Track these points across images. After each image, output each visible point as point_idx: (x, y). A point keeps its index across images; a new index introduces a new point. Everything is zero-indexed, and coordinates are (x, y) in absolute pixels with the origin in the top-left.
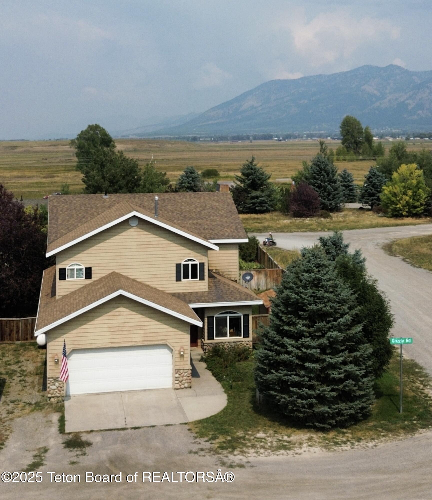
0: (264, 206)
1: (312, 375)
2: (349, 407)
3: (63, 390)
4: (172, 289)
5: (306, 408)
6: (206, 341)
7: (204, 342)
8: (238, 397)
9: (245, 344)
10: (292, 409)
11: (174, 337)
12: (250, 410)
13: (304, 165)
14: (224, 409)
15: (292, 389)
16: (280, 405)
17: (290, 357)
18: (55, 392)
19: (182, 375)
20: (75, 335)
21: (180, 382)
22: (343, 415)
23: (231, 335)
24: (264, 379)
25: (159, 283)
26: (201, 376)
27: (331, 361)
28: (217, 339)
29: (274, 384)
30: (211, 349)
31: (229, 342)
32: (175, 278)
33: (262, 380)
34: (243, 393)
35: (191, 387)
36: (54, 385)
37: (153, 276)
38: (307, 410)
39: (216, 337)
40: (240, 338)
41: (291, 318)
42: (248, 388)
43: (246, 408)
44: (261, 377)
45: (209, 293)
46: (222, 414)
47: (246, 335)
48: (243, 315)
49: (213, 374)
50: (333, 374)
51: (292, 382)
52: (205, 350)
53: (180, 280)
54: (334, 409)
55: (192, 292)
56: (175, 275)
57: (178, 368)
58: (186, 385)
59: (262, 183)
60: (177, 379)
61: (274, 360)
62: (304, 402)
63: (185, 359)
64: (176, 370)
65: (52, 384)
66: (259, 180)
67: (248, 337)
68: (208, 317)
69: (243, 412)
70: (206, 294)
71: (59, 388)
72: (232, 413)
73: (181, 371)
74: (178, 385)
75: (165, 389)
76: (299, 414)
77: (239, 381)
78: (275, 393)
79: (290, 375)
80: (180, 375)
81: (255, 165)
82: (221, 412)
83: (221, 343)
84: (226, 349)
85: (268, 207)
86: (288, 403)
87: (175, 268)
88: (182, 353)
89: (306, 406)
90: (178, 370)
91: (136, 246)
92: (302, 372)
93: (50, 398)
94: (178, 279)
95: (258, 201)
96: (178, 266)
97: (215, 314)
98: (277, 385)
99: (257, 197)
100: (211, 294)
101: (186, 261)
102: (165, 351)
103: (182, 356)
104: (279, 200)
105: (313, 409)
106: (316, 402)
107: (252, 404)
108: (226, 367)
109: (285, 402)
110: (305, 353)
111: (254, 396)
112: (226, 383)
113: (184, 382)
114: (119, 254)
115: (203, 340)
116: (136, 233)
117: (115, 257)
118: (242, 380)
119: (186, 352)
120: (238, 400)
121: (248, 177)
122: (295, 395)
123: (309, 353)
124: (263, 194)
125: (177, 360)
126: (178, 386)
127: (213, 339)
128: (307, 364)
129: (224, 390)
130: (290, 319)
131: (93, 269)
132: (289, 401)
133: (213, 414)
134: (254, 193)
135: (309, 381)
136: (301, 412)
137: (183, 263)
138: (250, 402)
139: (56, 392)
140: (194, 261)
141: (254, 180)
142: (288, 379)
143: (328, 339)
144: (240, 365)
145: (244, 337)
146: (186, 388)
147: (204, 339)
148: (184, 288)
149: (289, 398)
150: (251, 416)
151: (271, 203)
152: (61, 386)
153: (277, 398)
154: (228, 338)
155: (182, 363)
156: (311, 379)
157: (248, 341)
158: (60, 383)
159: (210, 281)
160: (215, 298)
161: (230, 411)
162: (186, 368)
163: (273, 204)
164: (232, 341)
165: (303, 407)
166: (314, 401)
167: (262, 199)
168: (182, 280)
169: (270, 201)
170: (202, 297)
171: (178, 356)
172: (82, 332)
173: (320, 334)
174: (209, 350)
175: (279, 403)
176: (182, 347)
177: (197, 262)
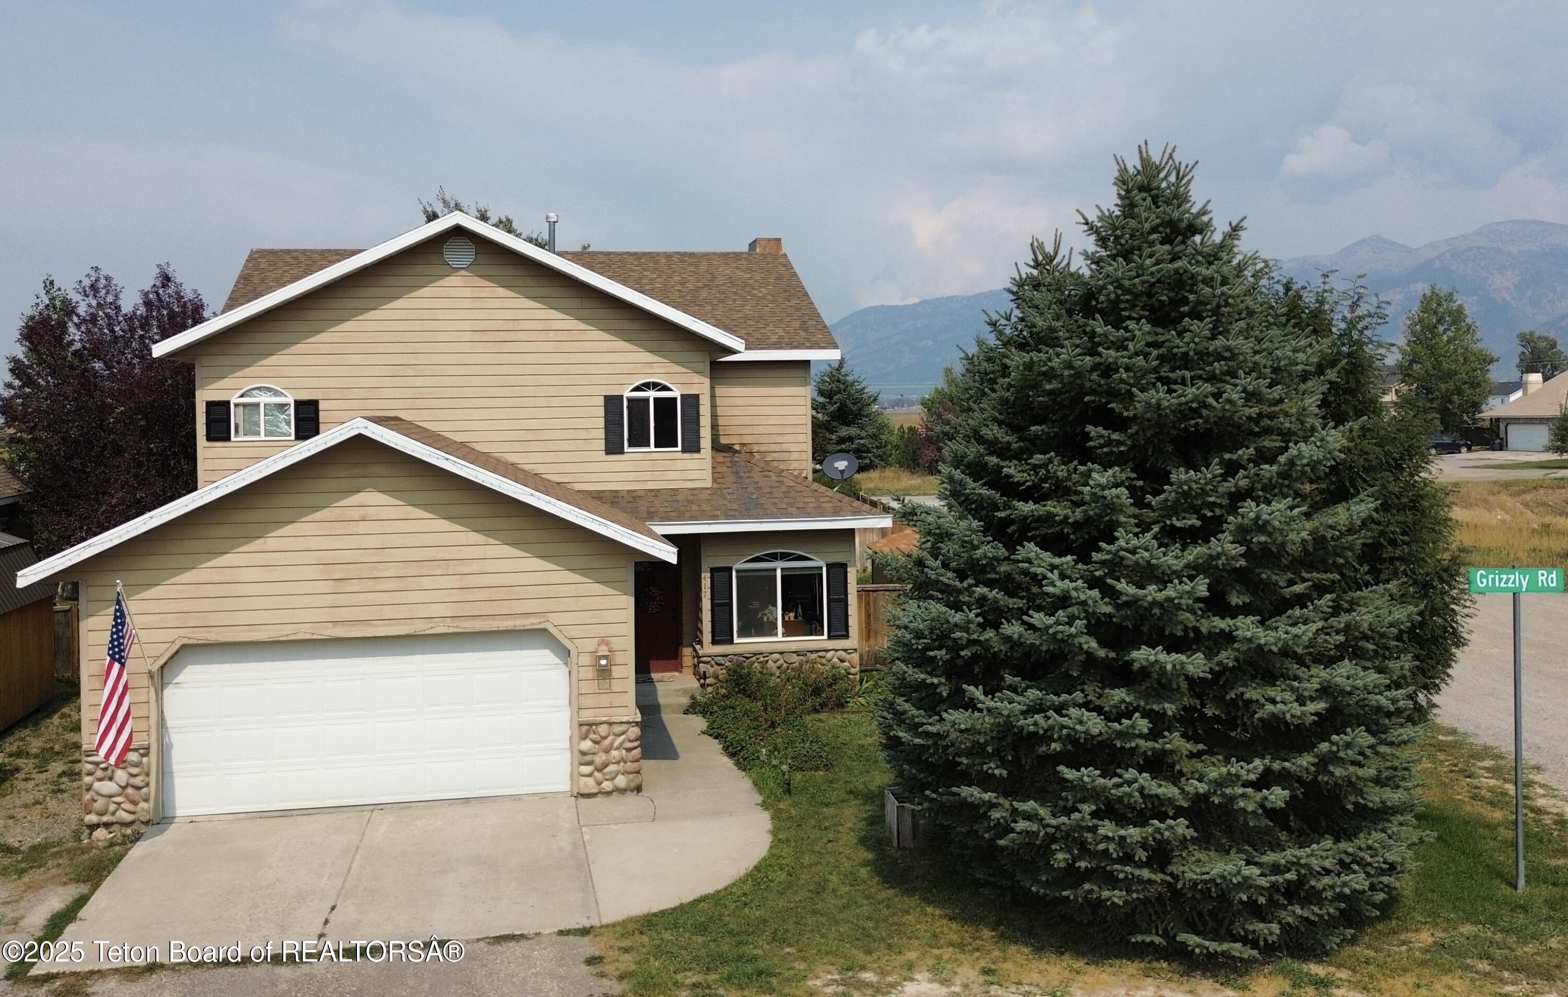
0: (865, 458)
1: (1170, 708)
2: (1341, 863)
3: (146, 800)
4: (594, 477)
5: (1140, 865)
6: (708, 648)
7: (701, 652)
8: (813, 822)
9: (835, 660)
10: (1071, 868)
11: (571, 604)
12: (864, 872)
13: (947, 376)
14: (757, 868)
15: (1069, 774)
16: (1003, 849)
17: (1058, 623)
18: (112, 807)
19: (606, 743)
20: (194, 591)
21: (599, 770)
22: (1314, 897)
23: (790, 630)
24: (927, 734)
25: (550, 457)
26: (681, 754)
27: (1264, 637)
28: (743, 644)
29: (978, 751)
30: (722, 673)
31: (781, 653)
32: (602, 444)
33: (917, 741)
34: (832, 810)
35: (639, 789)
36: (111, 779)
37: (530, 436)
38: (1146, 874)
39: (739, 636)
40: (820, 641)
41: (1045, 466)
42: (851, 792)
43: (847, 865)
44: (914, 727)
45: (713, 491)
46: (747, 888)
47: (840, 630)
48: (827, 565)
49: (726, 749)
50: (1273, 701)
51: (1072, 739)
52: (705, 677)
53: (621, 452)
54: (1276, 869)
55: (659, 490)
56: (601, 434)
57: (591, 719)
58: (621, 781)
59: (860, 410)
60: (588, 758)
61: (976, 649)
62: (1133, 833)
63: (616, 686)
64: (581, 725)
65: (99, 773)
66: (854, 404)
67: (846, 636)
68: (713, 571)
69: (834, 879)
70: (704, 495)
71: (130, 791)
72: (789, 886)
73: (603, 730)
74: (590, 781)
75: (543, 796)
76: (1106, 894)
77: (817, 769)
78: (987, 796)
79: (1060, 710)
80: (596, 742)
81: (846, 375)
82: (743, 880)
83: (755, 654)
84: (772, 675)
85: (873, 459)
86: (1052, 839)
87: (601, 412)
88: (603, 662)
89: (1141, 855)
90: (591, 725)
91: (468, 336)
92: (1119, 695)
93: (93, 827)
94: (613, 447)
95: (854, 446)
96: (612, 403)
97: (735, 563)
98: (991, 756)
99: (850, 439)
100: (723, 496)
101: (637, 389)
102: (545, 656)
103: (604, 673)
104: (897, 447)
105: (1172, 868)
106: (1190, 833)
107: (868, 848)
108: (773, 726)
109: (1035, 834)
110: (1133, 603)
111: (877, 820)
112: (766, 771)
113: (612, 768)
114: (412, 359)
115: (698, 647)
116: (467, 292)
117: (398, 370)
118: (828, 767)
119: (619, 658)
120: (815, 834)
121: (831, 398)
122: (1084, 801)
123: (1154, 603)
124: (864, 434)
125: (585, 687)
126: (589, 785)
127: (731, 642)
128: (1142, 655)
129: (759, 799)
130: (1043, 471)
131: (322, 406)
132: (1057, 828)
133: (709, 887)
134: (844, 432)
135: (1154, 735)
136: (1111, 880)
137: (627, 394)
138: (863, 842)
139: (119, 804)
140: (665, 388)
141: (843, 405)
142: (1051, 728)
143: (1242, 535)
144: (820, 720)
145: (830, 637)
146: (622, 791)
147: (700, 643)
148: (632, 476)
149: (1054, 815)
150: (868, 897)
151: (880, 452)
152: (137, 781)
153: (996, 814)
154: (779, 640)
155: (605, 700)
156: (1159, 725)
157: (845, 650)
158: (134, 771)
159: (721, 459)
160: (735, 506)
161: (782, 876)
162: (620, 719)
163: (884, 453)
164: (794, 647)
165: (1127, 859)
166: (1181, 827)
167: (862, 442)
168: (626, 449)
169: (877, 447)
170: (690, 502)
171: (590, 673)
172: (216, 579)
173: (1194, 521)
174: (716, 677)
175: (1001, 842)
176: (604, 641)
177: (676, 393)
